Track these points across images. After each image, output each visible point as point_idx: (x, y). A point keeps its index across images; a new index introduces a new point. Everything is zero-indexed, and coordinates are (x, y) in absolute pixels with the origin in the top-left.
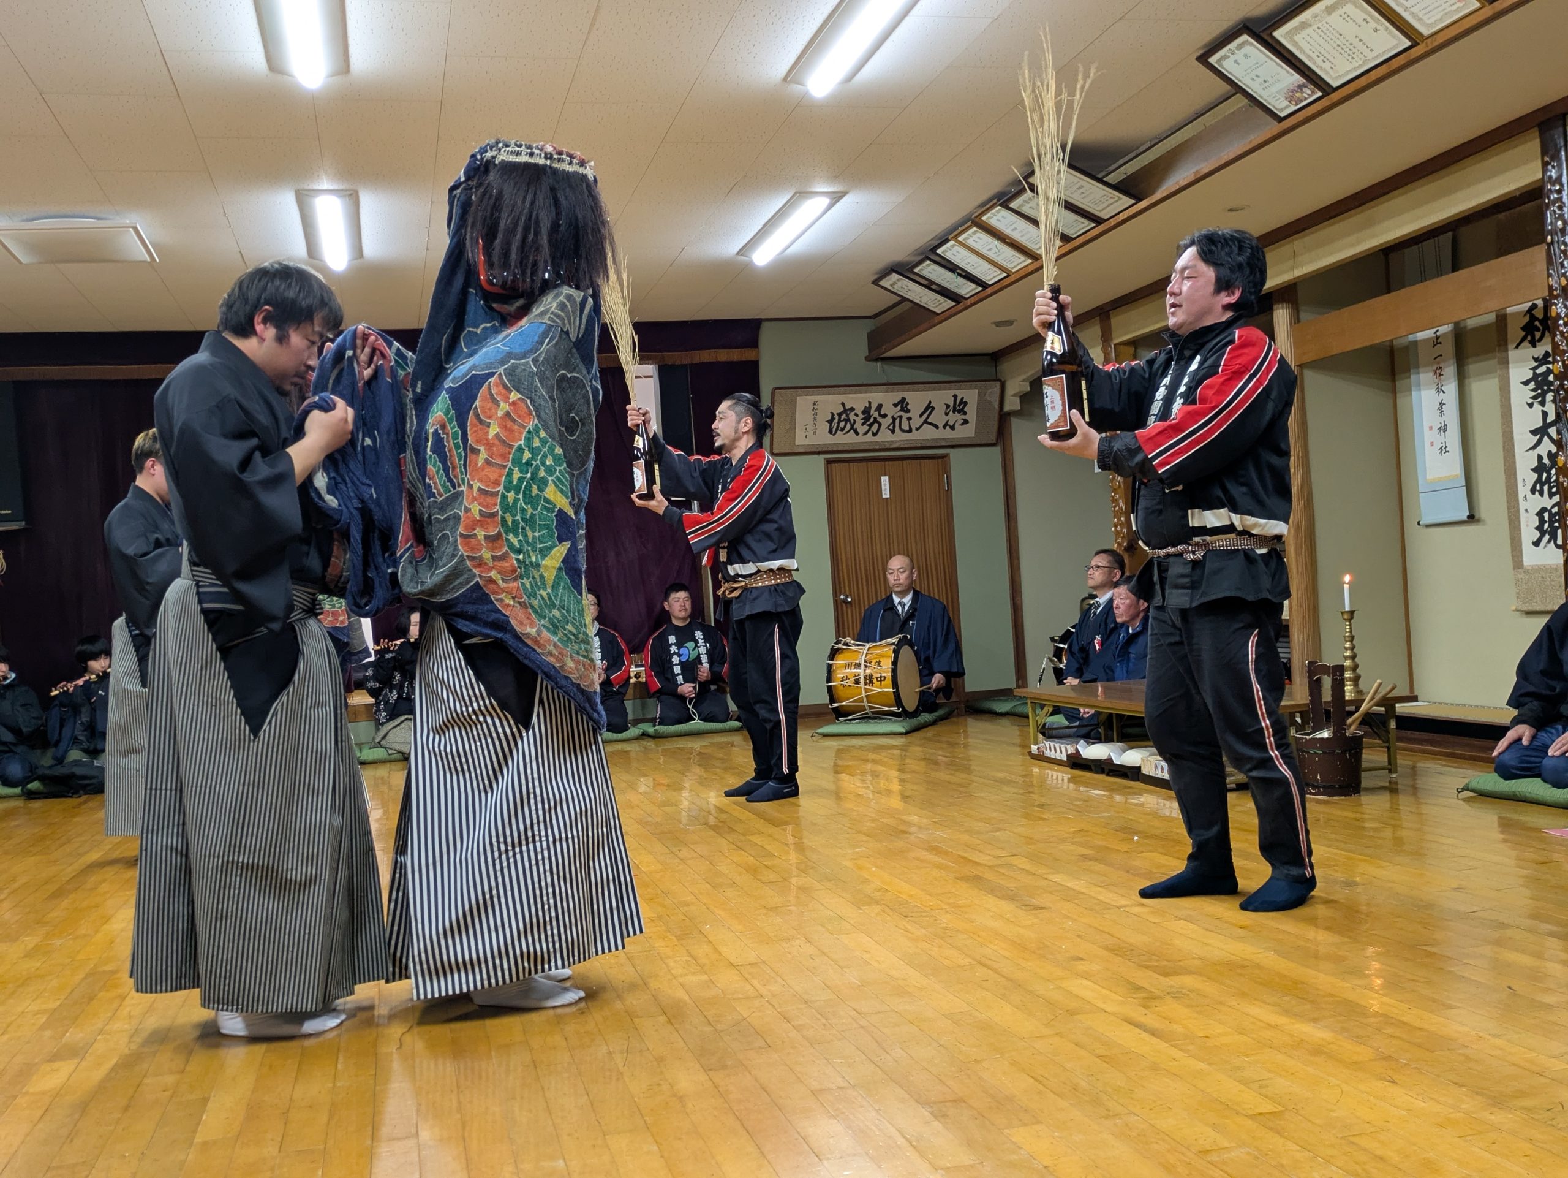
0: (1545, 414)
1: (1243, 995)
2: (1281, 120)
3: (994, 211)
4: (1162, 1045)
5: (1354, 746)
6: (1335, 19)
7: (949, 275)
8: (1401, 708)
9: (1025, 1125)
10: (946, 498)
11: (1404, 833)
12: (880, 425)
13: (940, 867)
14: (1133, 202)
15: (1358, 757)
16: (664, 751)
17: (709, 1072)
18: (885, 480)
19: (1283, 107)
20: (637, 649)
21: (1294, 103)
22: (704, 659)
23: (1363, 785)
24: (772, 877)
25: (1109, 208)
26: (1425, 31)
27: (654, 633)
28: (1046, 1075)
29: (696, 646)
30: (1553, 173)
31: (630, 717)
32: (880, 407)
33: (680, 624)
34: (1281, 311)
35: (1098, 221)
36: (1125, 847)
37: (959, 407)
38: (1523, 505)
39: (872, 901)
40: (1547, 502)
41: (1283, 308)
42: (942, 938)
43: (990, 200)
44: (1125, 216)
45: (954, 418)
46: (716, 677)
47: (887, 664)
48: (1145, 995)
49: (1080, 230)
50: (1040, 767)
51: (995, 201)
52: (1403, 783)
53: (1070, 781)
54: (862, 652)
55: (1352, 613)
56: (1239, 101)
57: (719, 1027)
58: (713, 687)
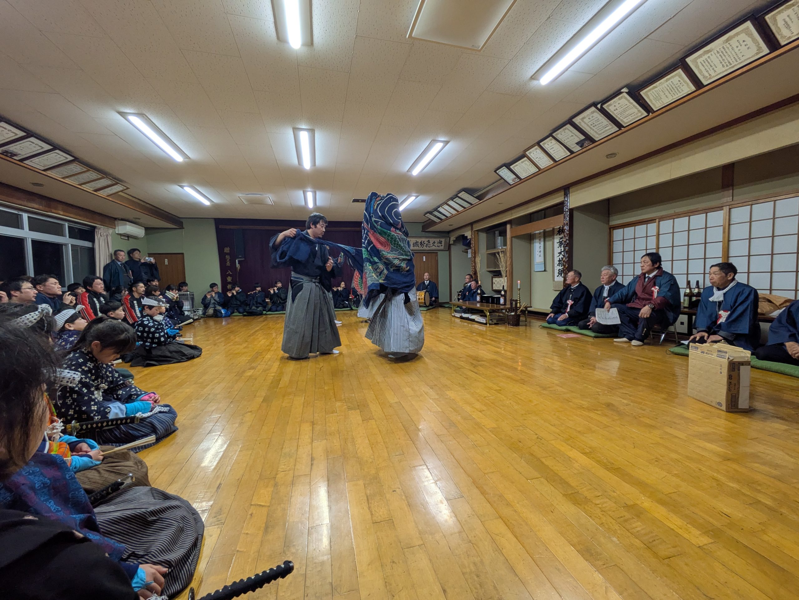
0: (561, 249)
2: (511, 185)
3: (450, 201)
5: (519, 316)
6: (523, 164)
7: (440, 214)
8: (529, 309)
10: (437, 261)
11: (527, 334)
12: (424, 245)
13: (432, 338)
14: (479, 201)
15: (519, 319)
18: (425, 257)
19: (511, 182)
21: (514, 182)
23: (520, 324)
25: (474, 202)
26: (542, 168)
30: (566, 199)
32: (424, 242)
35: (471, 204)
36: (471, 335)
37: (441, 242)
38: (555, 268)
40: (561, 268)
41: (509, 225)
44: (478, 204)
45: (439, 244)
47: (423, 296)
49: (468, 206)
51: (450, 199)
52: (528, 324)
53: (460, 321)
55: (520, 289)
56: (502, 181)
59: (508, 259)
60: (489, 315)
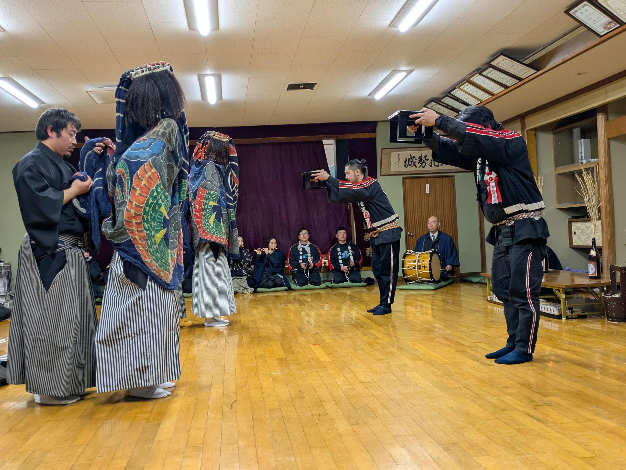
1: (579, 406)
2: (601, 36)
3: (476, 76)
4: (543, 426)
7: (456, 102)
9: (483, 456)
10: (453, 193)
12: (426, 163)
13: (448, 346)
14: (536, 71)
16: (335, 294)
17: (352, 426)
18: (427, 186)
19: (602, 31)
20: (325, 253)
21: (607, 29)
22: (352, 258)
24: (379, 347)
25: (525, 74)
27: (331, 246)
28: (492, 436)
29: (348, 253)
31: (322, 280)
32: (426, 156)
33: (342, 243)
34: (600, 116)
35: (520, 79)
39: (419, 359)
41: (601, 115)
42: (448, 375)
43: (474, 72)
44: (532, 78)
46: (356, 265)
47: (427, 262)
48: (536, 404)
49: (512, 83)
50: (491, 305)
51: (476, 72)
54: (417, 256)
56: (582, 29)
57: (356, 407)
58: (355, 269)
59: (603, 183)
60: (566, 299)
